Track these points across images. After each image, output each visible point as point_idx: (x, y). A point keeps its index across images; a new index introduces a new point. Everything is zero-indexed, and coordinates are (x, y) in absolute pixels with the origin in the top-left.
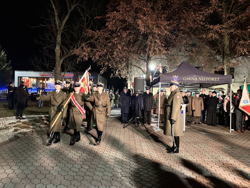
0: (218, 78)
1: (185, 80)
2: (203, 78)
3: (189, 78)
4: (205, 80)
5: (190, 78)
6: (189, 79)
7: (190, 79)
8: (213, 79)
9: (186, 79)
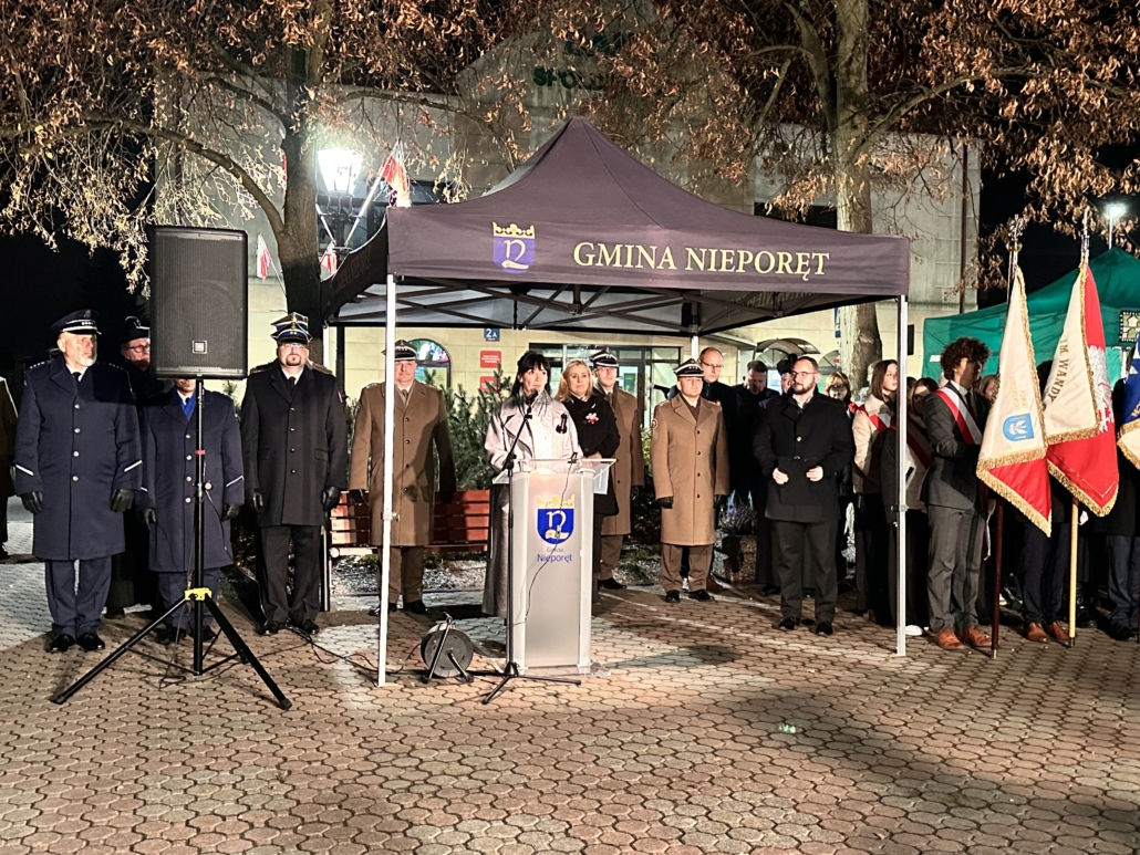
0: (821, 256)
1: (590, 263)
2: (719, 255)
3: (618, 247)
4: (729, 266)
5: (624, 251)
6: (613, 261)
7: (623, 261)
8: (786, 259)
9: (595, 260)
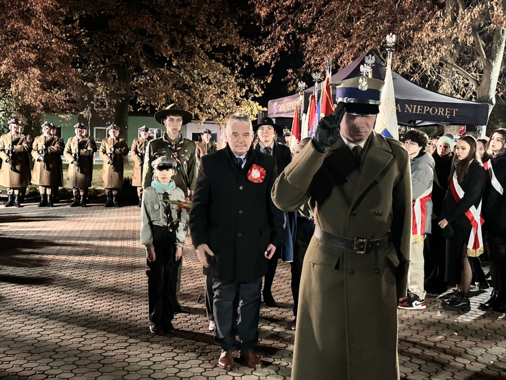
0: (455, 110)
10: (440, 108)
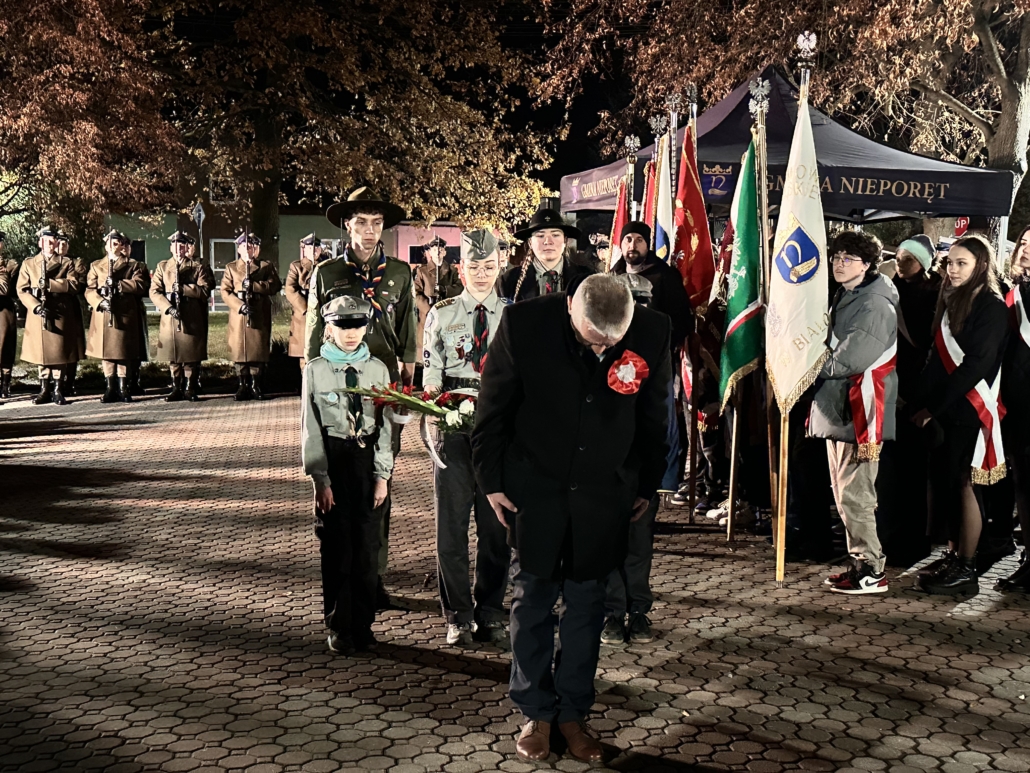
10: (912, 184)
